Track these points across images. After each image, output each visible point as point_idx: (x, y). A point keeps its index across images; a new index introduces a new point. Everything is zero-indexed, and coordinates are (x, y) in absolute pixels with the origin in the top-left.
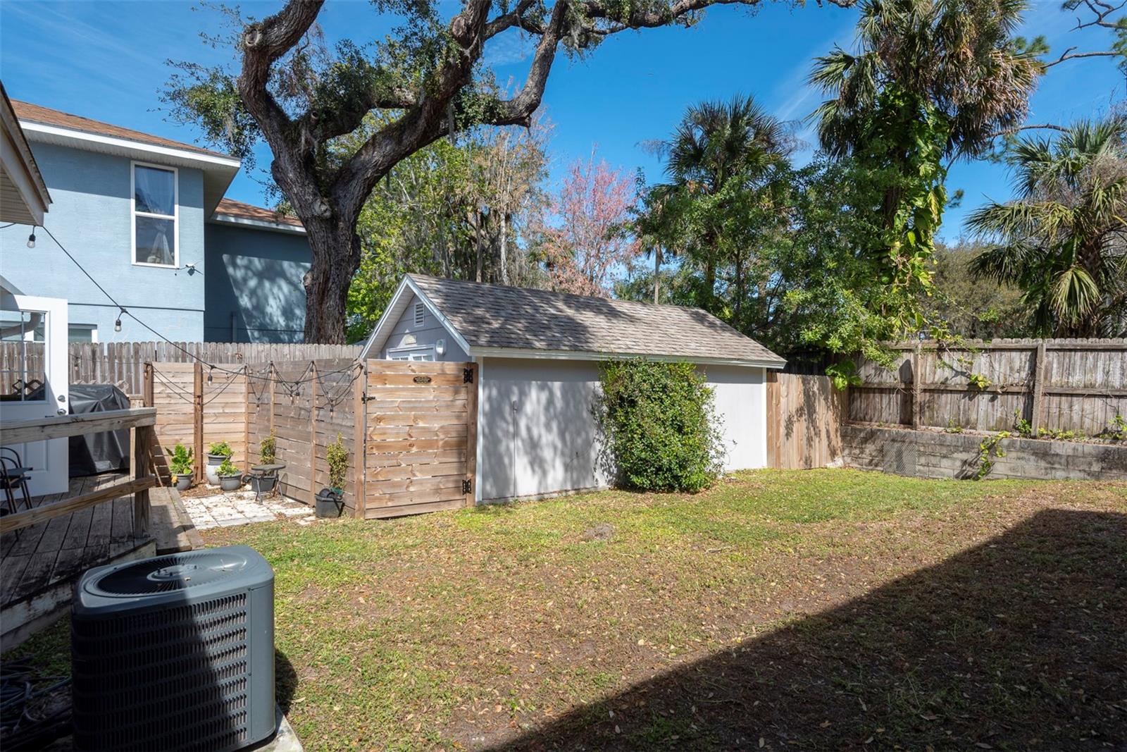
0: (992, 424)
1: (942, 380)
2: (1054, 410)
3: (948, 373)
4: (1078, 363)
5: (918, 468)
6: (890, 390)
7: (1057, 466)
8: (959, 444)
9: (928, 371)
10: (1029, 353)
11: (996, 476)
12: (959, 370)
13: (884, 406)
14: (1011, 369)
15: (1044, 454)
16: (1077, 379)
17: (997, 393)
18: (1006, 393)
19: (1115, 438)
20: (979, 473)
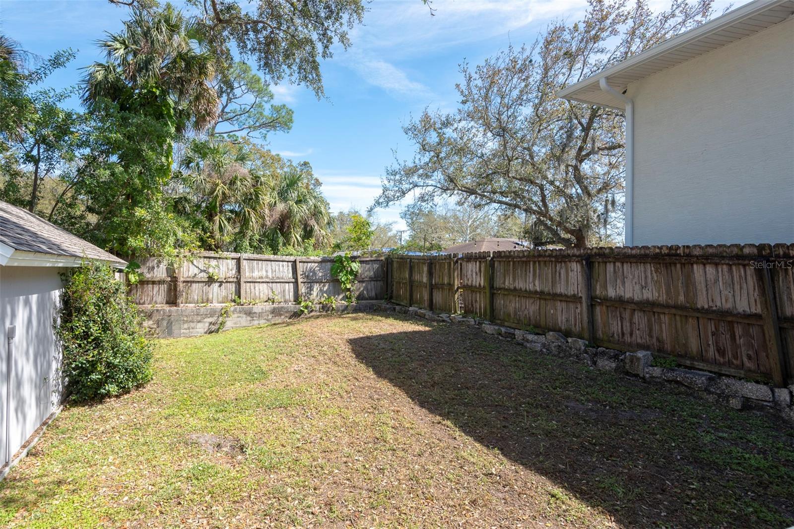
0: (220, 299)
1: (193, 275)
2: (248, 290)
3: (196, 271)
4: (256, 266)
5: (182, 331)
6: (160, 282)
7: (255, 318)
8: (208, 313)
9: (188, 270)
10: (235, 261)
11: (227, 329)
12: (202, 269)
13: (155, 293)
14: (228, 269)
15: (249, 313)
16: (256, 274)
17: (222, 282)
18: (227, 282)
19: (273, 302)
20: (219, 328)
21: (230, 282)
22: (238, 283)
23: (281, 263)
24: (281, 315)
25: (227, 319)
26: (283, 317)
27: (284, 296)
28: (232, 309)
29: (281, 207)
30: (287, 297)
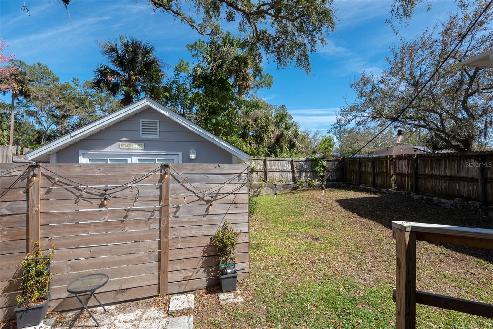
0: (257, 180)
2: (270, 176)
4: (273, 164)
10: (263, 161)
11: (262, 195)
14: (260, 165)
15: (272, 187)
16: (273, 167)
17: (258, 172)
18: (260, 172)
19: (282, 182)
20: (258, 194)
21: (261, 172)
22: (265, 172)
23: (285, 162)
24: (287, 189)
25: (261, 190)
26: (288, 190)
27: (288, 179)
28: (264, 185)
29: (277, 132)
30: (289, 180)
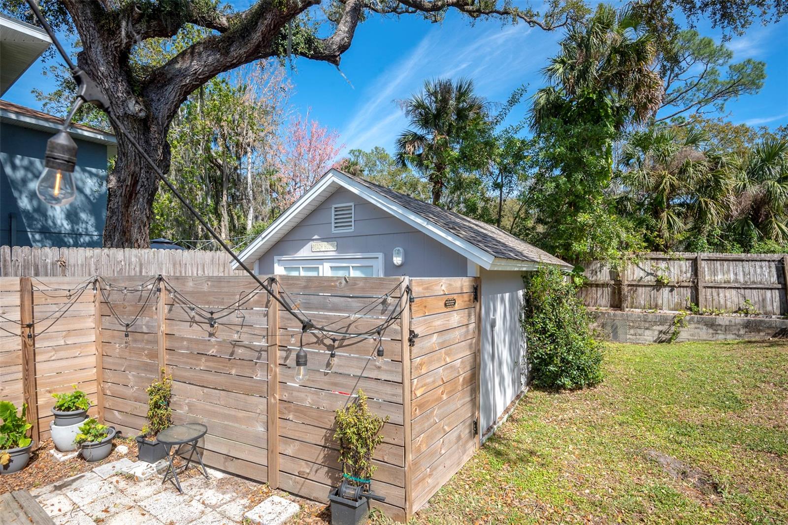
0: (672, 306)
1: (639, 278)
2: (709, 297)
3: (642, 274)
4: (719, 268)
5: (628, 337)
6: (603, 285)
7: (719, 332)
8: (657, 320)
9: (632, 273)
10: (691, 262)
11: (682, 340)
12: (649, 272)
13: (598, 296)
14: (681, 271)
15: (712, 325)
16: (720, 277)
17: (674, 286)
18: (680, 287)
19: (747, 314)
20: (671, 339)
21: (683, 287)
22: (695, 288)
23: (758, 264)
24: (759, 331)
25: (681, 329)
26: (762, 334)
27: (764, 307)
28: (688, 318)
29: (753, 190)
30: (769, 308)
